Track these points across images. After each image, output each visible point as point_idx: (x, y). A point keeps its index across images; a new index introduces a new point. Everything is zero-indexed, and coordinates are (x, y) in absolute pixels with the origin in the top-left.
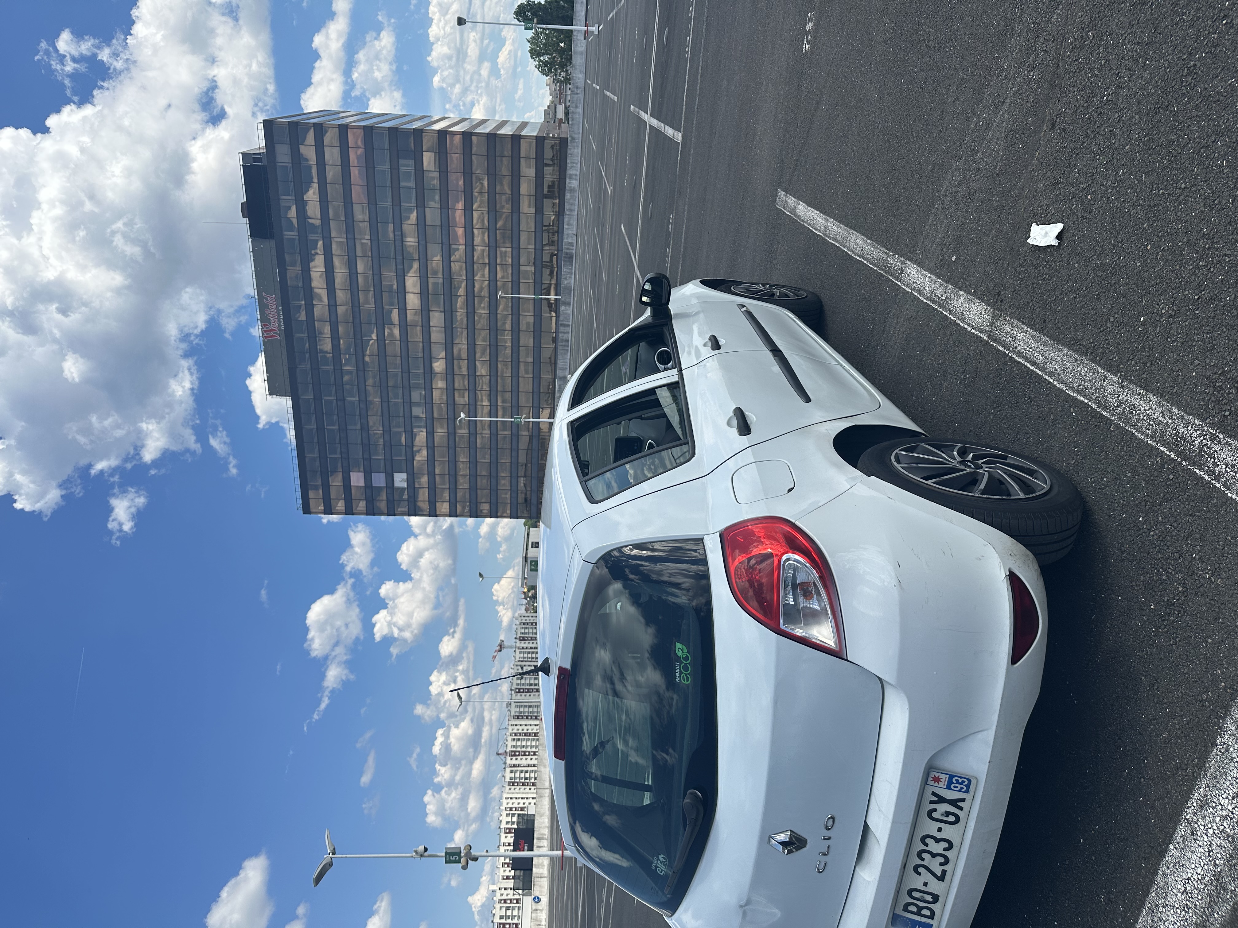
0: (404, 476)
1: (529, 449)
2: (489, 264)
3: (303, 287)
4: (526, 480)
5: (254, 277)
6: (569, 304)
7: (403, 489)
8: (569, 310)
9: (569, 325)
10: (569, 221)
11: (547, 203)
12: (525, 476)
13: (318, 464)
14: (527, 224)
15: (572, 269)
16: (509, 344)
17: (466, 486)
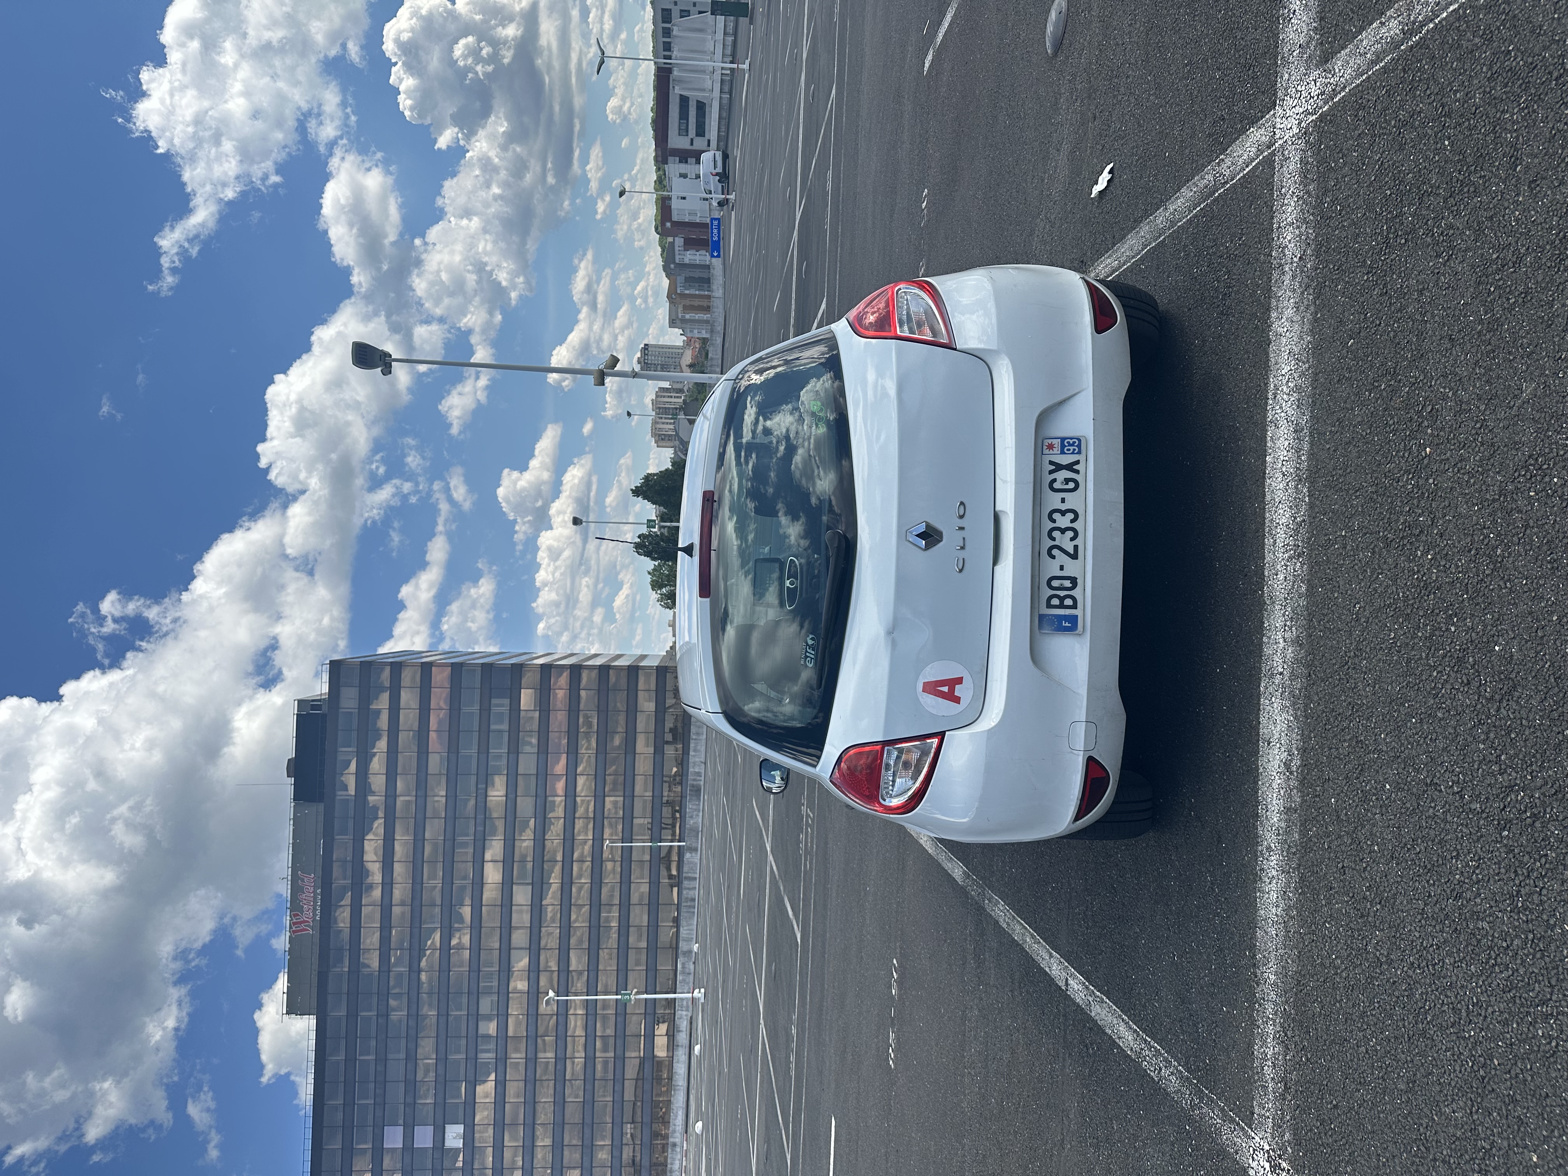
0: (460, 1129)
1: (639, 1079)
2: (594, 818)
3: (353, 862)
4: (635, 1128)
5: (291, 852)
6: (696, 850)
7: (457, 1151)
8: (696, 858)
9: (695, 879)
10: (695, 747)
11: (670, 751)
12: (633, 1122)
13: (340, 1115)
14: (644, 765)
15: (699, 805)
16: (614, 924)
17: (548, 1142)
